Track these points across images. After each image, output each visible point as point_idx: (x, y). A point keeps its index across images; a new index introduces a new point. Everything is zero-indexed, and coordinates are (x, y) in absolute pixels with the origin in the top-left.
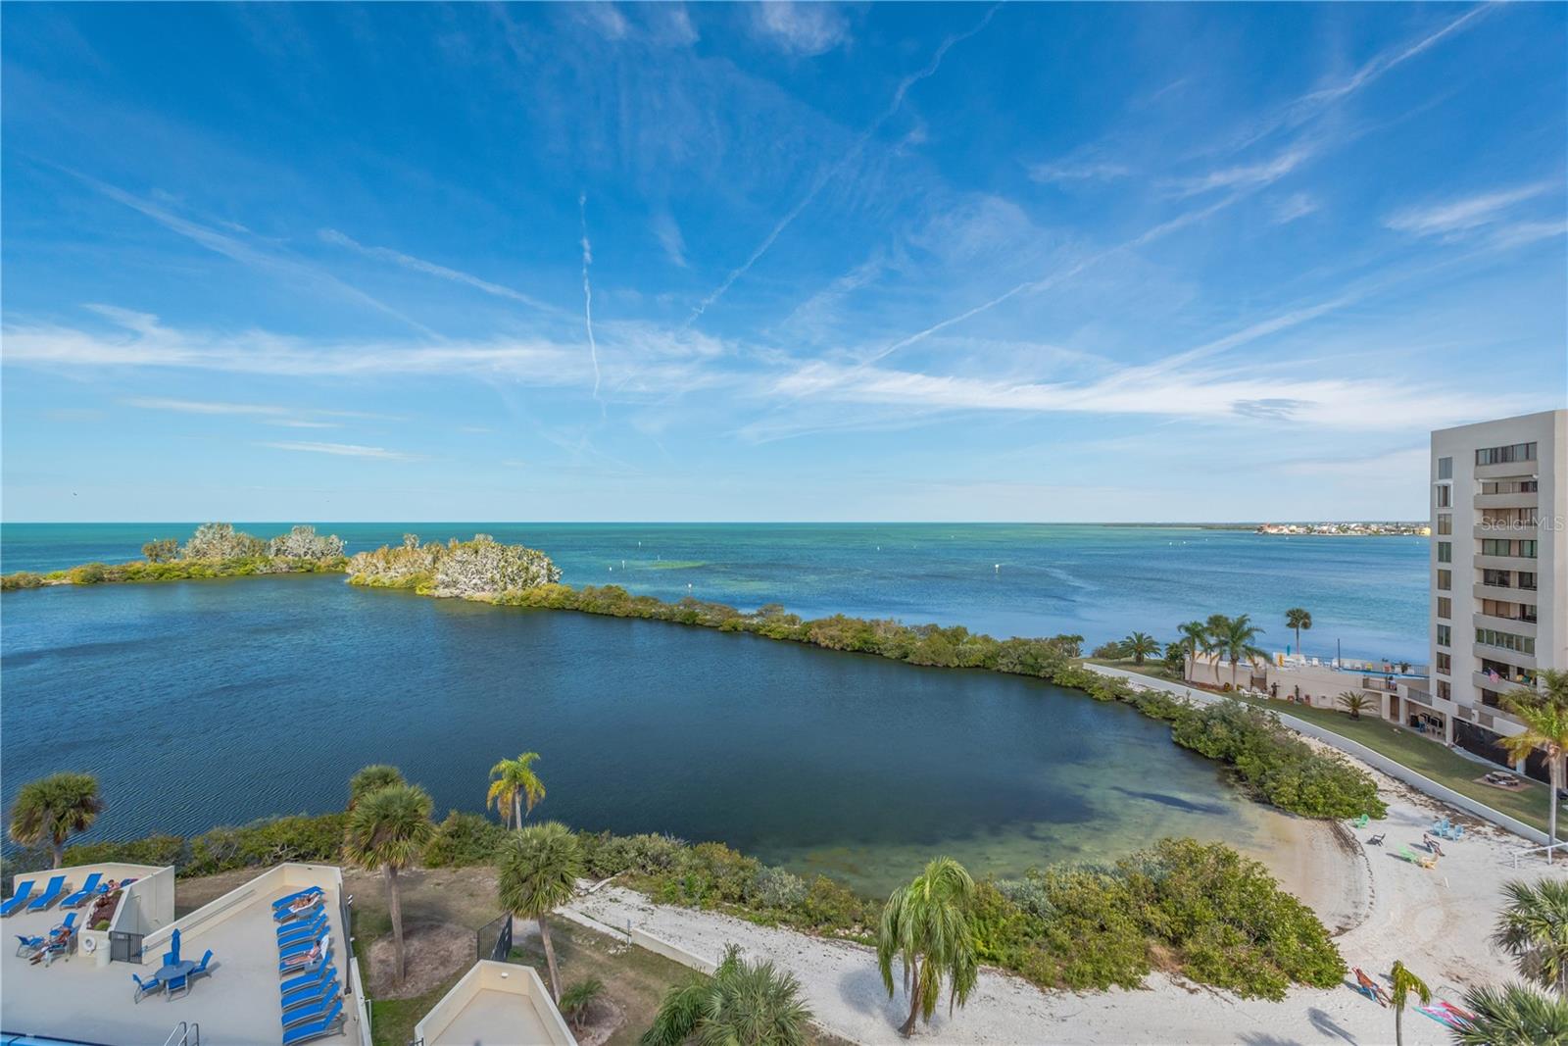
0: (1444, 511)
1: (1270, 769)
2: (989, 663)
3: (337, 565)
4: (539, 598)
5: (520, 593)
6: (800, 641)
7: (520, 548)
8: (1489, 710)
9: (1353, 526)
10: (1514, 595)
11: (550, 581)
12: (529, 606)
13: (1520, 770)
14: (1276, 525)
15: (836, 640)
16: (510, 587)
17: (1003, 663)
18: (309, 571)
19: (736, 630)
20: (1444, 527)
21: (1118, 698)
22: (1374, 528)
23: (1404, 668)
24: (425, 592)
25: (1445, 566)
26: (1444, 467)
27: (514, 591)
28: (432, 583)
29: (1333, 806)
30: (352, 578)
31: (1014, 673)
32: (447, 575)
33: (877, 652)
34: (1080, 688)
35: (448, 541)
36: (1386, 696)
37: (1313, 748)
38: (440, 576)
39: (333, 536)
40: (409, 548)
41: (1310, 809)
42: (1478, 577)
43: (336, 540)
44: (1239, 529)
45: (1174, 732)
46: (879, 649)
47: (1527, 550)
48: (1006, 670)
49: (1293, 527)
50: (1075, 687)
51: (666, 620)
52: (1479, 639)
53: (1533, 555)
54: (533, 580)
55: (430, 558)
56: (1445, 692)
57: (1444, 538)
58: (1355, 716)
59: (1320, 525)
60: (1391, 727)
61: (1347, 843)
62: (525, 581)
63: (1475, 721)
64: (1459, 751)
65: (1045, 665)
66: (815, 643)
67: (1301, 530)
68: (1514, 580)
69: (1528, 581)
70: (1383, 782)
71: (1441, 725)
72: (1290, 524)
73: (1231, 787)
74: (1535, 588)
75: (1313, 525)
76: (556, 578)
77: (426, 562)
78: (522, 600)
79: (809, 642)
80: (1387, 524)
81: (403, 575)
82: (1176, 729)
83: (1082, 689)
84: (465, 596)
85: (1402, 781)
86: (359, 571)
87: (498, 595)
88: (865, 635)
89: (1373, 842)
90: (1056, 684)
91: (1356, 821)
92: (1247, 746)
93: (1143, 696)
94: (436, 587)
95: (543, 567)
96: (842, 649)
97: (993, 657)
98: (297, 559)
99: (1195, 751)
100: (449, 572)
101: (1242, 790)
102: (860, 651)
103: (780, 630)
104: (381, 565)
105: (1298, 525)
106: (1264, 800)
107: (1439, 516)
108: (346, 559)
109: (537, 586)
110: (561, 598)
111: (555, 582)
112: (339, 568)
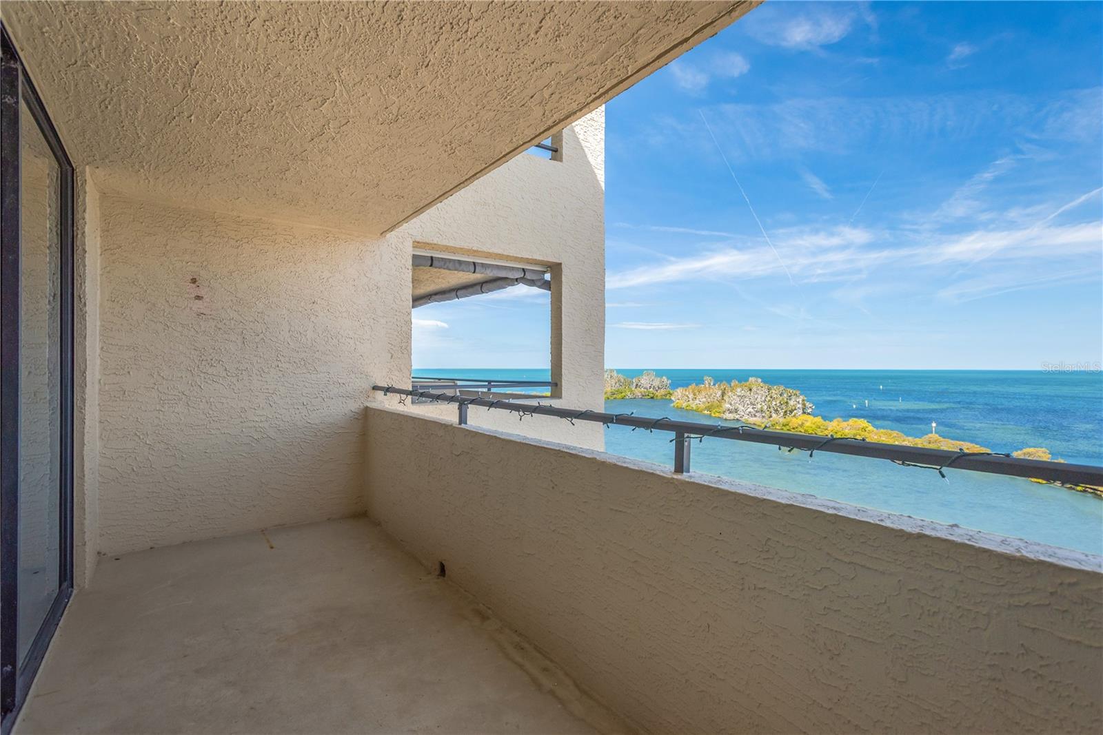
3: (666, 395)
5: (782, 420)
7: (782, 388)
11: (804, 413)
16: (774, 415)
18: (652, 398)
24: (718, 415)
27: (778, 419)
28: (721, 410)
30: (675, 404)
32: (731, 404)
35: (731, 381)
38: (728, 406)
39: (664, 377)
40: (707, 386)
43: (666, 380)
54: (791, 412)
55: (720, 393)
62: (786, 412)
76: (809, 411)
77: (718, 395)
78: (783, 425)
81: (704, 403)
84: (743, 420)
86: (678, 399)
87: (765, 421)
94: (724, 412)
95: (798, 402)
98: (646, 390)
100: (733, 403)
104: (691, 396)
108: (671, 392)
109: (794, 416)
110: (814, 426)
111: (809, 414)
112: (668, 397)
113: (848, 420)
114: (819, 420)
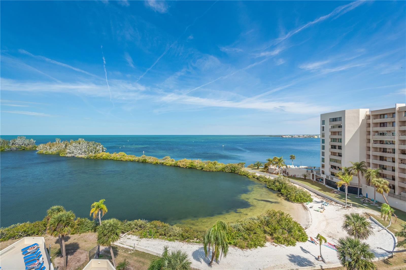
0: (323, 132)
1: (289, 192)
2: (223, 170)
3: (33, 148)
4: (100, 156)
5: (94, 155)
6: (175, 166)
7: (94, 142)
8: (332, 176)
9: (301, 136)
10: (337, 151)
11: (103, 151)
12: (96, 158)
13: (339, 189)
14: (285, 135)
15: (185, 165)
16: (90, 153)
17: (227, 170)
18: (23, 150)
19: (157, 163)
20: (323, 136)
21: (254, 177)
22: (305, 136)
23: (314, 168)
24: (63, 155)
25: (323, 144)
26: (323, 122)
27: (92, 154)
28: (65, 153)
29: (302, 200)
30: (38, 152)
31: (229, 172)
32: (70, 150)
33: (195, 168)
34: (245, 175)
36: (311, 174)
37: (297, 187)
38: (68, 151)
39: (32, 139)
40: (57, 142)
41: (298, 201)
42: (330, 147)
44: (277, 136)
45: (267, 185)
46: (196, 167)
47: (340, 141)
48: (227, 171)
49: (289, 136)
50: (244, 175)
51: (138, 161)
52: (330, 161)
53: (341, 142)
54: (98, 151)
55: (64, 145)
56: (323, 173)
57: (323, 138)
58: (305, 179)
59: (294, 135)
60: (312, 181)
61: (305, 208)
62: (95, 152)
63: (330, 179)
64: (327, 186)
65: (237, 170)
66: (179, 166)
67: (290, 137)
68: (337, 147)
69: (340, 148)
70: (312, 194)
71: (323, 180)
72: (288, 135)
73: (280, 197)
74: (341, 149)
75: (293, 135)
76: (105, 150)
77: (63, 147)
78: (94, 157)
79: (177, 166)
80: (308, 135)
81: (55, 150)
82: (267, 184)
83: (246, 175)
84: (76, 156)
85: (315, 193)
86: (41, 149)
87: (86, 156)
88: (192, 164)
89: (310, 208)
90: (239, 174)
91: (307, 203)
92: (283, 187)
93: (260, 177)
94: (67, 154)
95: (100, 148)
96: (186, 168)
97: (224, 168)
98: (19, 146)
99: (272, 189)
100: (71, 149)
101: (283, 197)
102: (191, 168)
103: (169, 163)
104: (48, 147)
105: (290, 135)
106: (288, 199)
107: (322, 133)
108: (36, 146)
109: (99, 153)
110: (106, 156)
111: (104, 152)
112: (34, 149)
113: (118, 153)
114: (108, 153)
